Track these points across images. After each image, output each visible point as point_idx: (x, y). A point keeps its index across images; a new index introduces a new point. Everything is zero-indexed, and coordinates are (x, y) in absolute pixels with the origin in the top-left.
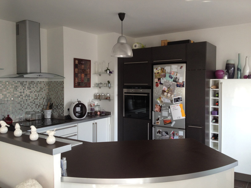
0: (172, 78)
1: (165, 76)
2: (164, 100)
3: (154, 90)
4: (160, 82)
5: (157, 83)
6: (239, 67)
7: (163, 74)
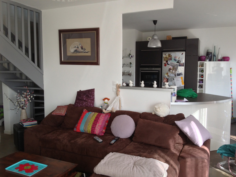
0: (176, 61)
1: (171, 59)
2: (170, 75)
3: (163, 68)
4: (168, 63)
5: (165, 64)
6: (215, 54)
7: (170, 58)
